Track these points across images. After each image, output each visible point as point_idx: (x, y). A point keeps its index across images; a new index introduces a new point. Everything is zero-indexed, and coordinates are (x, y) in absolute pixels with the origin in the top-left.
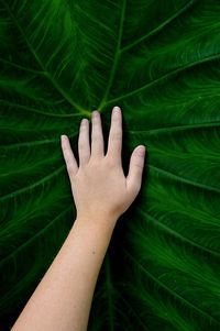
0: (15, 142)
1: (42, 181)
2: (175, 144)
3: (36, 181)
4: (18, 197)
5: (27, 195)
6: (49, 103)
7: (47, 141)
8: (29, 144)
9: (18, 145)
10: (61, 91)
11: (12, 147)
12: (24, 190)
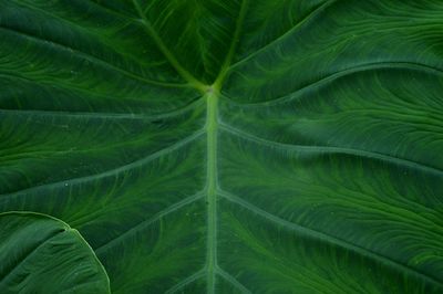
0: (84, 110)
1: (117, 172)
2: (322, 103)
3: (106, 170)
4: (76, 188)
5: (89, 187)
6: (143, 63)
7: (133, 116)
8: (104, 116)
9: (88, 116)
10: (163, 48)
11: (78, 116)
12: (86, 179)
